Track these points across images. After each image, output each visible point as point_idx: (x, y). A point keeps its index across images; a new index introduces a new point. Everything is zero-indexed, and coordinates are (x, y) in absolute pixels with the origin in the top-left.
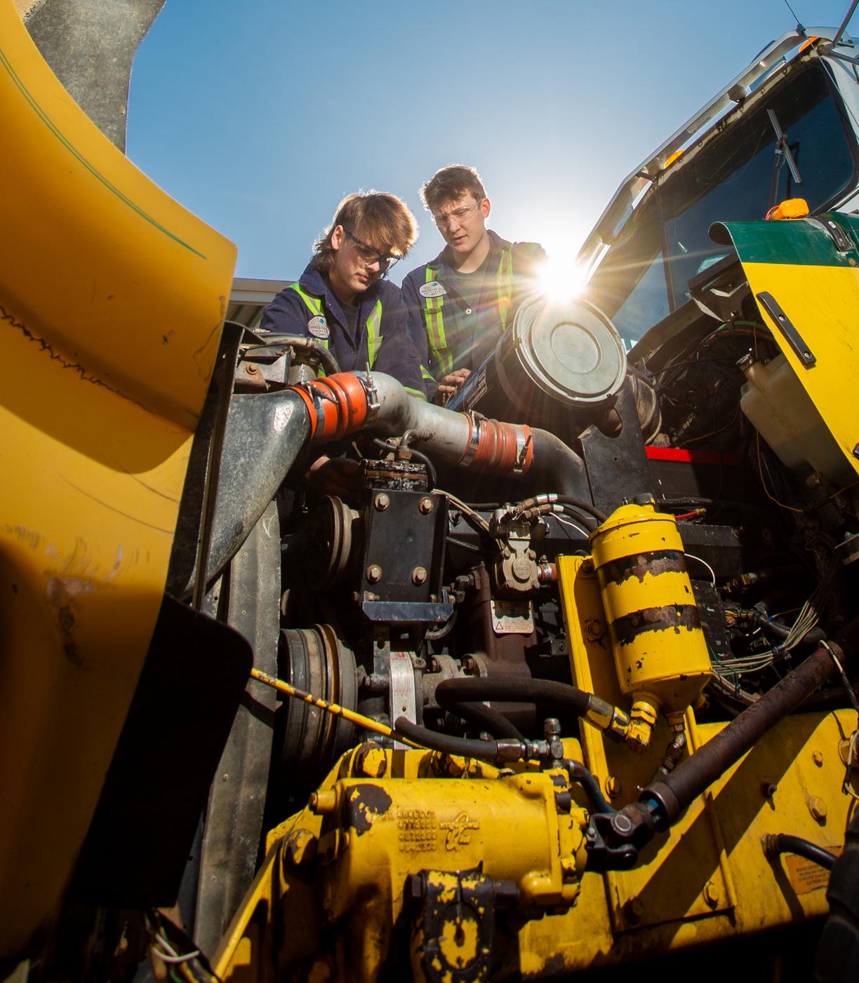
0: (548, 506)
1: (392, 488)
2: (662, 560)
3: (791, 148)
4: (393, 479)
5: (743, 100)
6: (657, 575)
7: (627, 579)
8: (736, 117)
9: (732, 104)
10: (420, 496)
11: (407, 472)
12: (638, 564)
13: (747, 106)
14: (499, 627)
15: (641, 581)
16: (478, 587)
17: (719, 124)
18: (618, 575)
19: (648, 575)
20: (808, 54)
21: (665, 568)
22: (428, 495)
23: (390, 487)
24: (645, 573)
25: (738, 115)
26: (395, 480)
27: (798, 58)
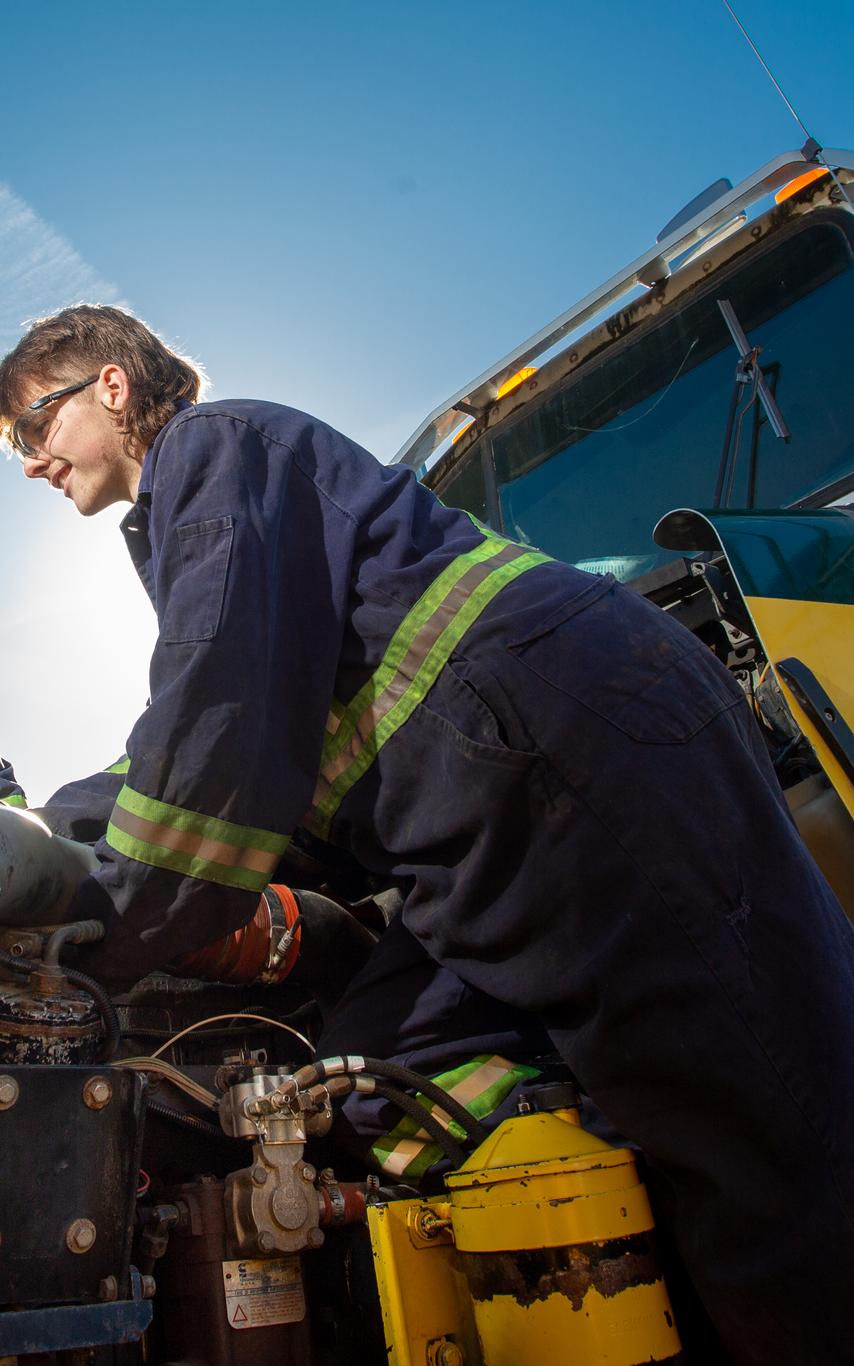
0: (346, 1081)
1: (26, 1059)
2: (621, 1260)
3: (765, 371)
4: (26, 1040)
5: (661, 284)
6: (612, 1294)
7: (543, 1298)
8: (648, 312)
9: (640, 289)
10: (85, 1075)
11: (57, 1025)
12: (569, 1267)
13: (671, 294)
14: (240, 1316)
15: (577, 1306)
16: (197, 1231)
17: (612, 324)
18: (523, 1283)
19: (592, 1295)
20: (810, 200)
21: (628, 1279)
22: (101, 1072)
23: (21, 1055)
24: (586, 1291)
25: (654, 308)
26: (31, 1042)
27: (784, 207)
